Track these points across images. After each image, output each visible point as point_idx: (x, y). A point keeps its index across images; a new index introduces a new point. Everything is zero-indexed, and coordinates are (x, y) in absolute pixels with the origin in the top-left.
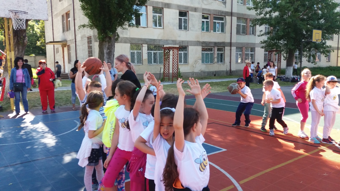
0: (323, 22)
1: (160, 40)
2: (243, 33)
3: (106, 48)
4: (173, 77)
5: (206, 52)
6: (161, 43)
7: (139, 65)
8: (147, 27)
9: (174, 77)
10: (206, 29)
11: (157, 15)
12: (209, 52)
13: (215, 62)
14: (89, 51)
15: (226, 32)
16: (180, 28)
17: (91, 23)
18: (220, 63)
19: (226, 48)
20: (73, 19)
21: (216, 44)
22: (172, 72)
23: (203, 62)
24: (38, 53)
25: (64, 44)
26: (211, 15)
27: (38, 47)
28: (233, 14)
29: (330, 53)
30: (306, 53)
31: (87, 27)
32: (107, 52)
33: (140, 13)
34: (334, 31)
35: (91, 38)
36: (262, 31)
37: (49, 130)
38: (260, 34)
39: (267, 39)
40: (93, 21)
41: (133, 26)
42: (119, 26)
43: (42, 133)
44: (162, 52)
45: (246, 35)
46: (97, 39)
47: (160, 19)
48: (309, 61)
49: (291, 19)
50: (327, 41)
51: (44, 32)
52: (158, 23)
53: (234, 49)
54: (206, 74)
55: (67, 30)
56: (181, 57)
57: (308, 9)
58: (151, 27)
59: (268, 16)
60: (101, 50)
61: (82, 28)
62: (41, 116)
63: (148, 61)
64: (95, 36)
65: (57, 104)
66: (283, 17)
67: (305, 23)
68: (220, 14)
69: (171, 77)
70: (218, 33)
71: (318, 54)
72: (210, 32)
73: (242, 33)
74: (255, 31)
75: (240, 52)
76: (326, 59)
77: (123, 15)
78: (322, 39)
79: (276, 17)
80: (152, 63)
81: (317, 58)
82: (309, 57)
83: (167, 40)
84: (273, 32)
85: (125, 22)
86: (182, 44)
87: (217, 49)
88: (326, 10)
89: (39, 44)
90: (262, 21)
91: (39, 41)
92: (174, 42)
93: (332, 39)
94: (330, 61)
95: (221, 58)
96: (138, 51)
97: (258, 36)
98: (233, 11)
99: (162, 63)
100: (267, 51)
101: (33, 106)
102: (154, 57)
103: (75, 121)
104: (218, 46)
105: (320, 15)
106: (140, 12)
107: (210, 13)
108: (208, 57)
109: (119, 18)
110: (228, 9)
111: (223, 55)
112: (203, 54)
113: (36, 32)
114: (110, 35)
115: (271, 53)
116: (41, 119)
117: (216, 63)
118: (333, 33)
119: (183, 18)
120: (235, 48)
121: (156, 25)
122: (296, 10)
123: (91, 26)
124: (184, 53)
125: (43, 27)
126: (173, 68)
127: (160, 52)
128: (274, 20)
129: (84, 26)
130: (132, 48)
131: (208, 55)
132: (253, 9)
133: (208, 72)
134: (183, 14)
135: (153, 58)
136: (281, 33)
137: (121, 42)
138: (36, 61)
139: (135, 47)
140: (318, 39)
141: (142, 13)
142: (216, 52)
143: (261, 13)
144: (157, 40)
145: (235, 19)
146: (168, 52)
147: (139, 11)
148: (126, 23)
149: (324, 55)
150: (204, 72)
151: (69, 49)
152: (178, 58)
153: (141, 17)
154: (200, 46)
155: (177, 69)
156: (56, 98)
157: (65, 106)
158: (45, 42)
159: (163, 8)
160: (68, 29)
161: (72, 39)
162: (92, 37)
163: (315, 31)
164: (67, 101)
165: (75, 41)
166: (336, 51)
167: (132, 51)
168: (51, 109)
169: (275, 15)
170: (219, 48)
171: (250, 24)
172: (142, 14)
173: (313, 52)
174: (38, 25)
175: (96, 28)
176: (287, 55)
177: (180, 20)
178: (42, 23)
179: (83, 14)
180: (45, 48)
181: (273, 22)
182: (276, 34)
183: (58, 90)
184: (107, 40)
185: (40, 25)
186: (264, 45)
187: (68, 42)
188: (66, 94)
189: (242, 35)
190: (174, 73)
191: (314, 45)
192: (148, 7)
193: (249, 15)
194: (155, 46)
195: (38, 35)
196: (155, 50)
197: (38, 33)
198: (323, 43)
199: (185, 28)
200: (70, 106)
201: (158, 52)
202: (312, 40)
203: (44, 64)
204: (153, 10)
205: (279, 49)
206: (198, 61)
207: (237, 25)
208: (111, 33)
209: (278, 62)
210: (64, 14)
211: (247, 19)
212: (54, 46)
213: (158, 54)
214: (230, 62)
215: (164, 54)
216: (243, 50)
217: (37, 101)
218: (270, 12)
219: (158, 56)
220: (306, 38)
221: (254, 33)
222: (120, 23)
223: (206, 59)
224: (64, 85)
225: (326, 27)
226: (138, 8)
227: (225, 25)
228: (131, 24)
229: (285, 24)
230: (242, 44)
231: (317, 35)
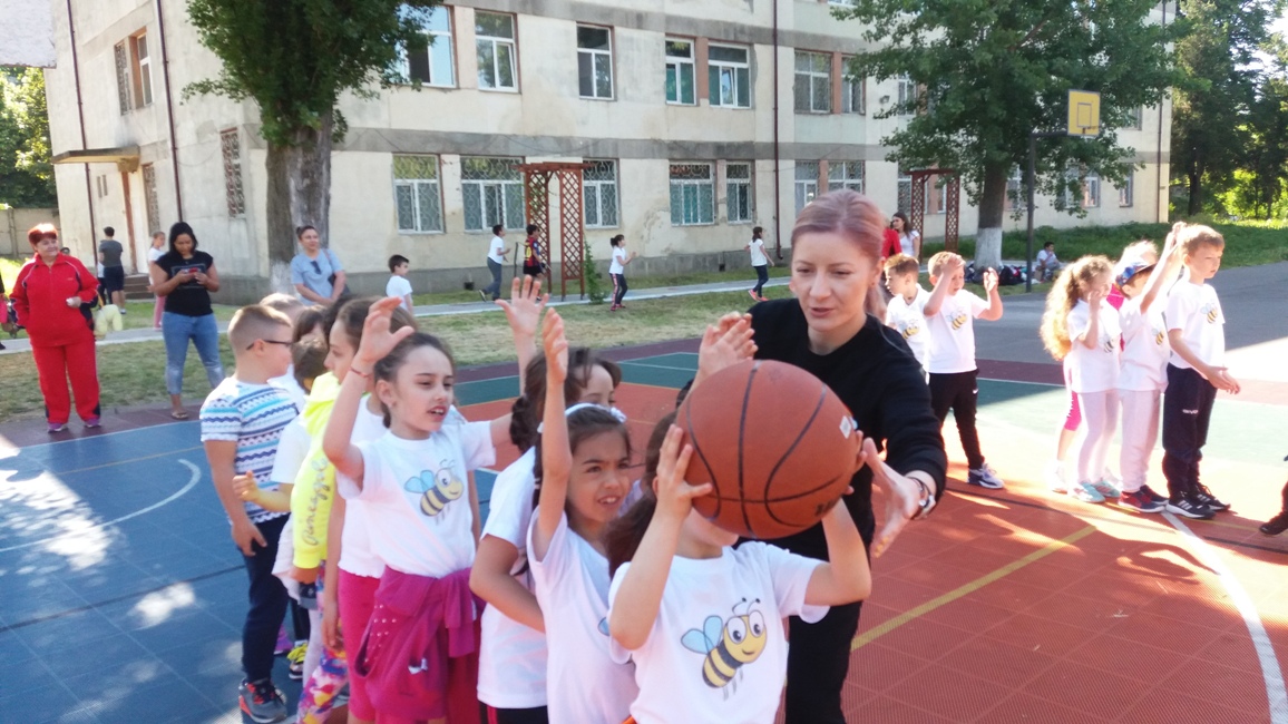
0: (1103, 63)
1: (508, 138)
2: (820, 109)
3: (297, 173)
4: (565, 277)
5: (687, 182)
6: (514, 151)
7: (432, 235)
8: (458, 88)
9: (568, 278)
10: (682, 93)
11: (495, 40)
12: (697, 182)
13: (720, 217)
14: (229, 186)
15: (758, 107)
16: (585, 89)
17: (232, 77)
18: (739, 221)
19: (759, 163)
20: (161, 59)
21: (721, 150)
22: (559, 260)
23: (675, 218)
24: (21, 196)
25: (129, 159)
26: (700, 42)
27: (24, 173)
28: (779, 36)
29: (1131, 175)
30: (1049, 179)
31: (219, 90)
32: (301, 187)
33: (424, 36)
34: (1144, 96)
35: (236, 135)
36: (887, 97)
37: (76, 503)
38: (882, 110)
39: (909, 129)
40: (240, 69)
41: (400, 83)
42: (346, 83)
43: (49, 515)
44: (518, 182)
45: (832, 116)
46: (261, 137)
47: (505, 58)
48: (1060, 207)
49: (990, 51)
50: (1118, 131)
51: (45, 114)
52: (500, 70)
53: (787, 166)
54: (690, 265)
55: (140, 105)
56: (591, 202)
57: (1050, 15)
58: (473, 89)
59: (907, 41)
60: (275, 181)
61: (198, 93)
62: (43, 447)
63: (466, 219)
64: (253, 126)
65: (110, 399)
66: (960, 44)
67: (1042, 65)
68: (732, 38)
69: (556, 279)
70: (729, 108)
71: (1089, 179)
72: (698, 105)
73: (815, 108)
74: (864, 99)
75: (811, 178)
76: (1118, 198)
77: (360, 42)
78: (1100, 127)
79: (938, 48)
80: (481, 228)
81: (1087, 195)
82: (1060, 191)
83: (535, 138)
84: (927, 103)
85: (369, 70)
86: (596, 151)
87: (725, 169)
88: (1112, 20)
89: (26, 163)
90: (888, 63)
91: (24, 150)
92: (565, 144)
93: (1136, 122)
94: (1131, 206)
95: (743, 204)
96: (426, 181)
97: (875, 118)
98: (779, 27)
99: (521, 226)
100: (907, 173)
101: (9, 409)
102: (487, 202)
103: (182, 461)
104: (730, 157)
105: (1093, 39)
106: (424, 32)
107: (693, 34)
108: (695, 200)
109: (344, 53)
110: (761, 19)
111: (749, 191)
112: (673, 189)
113: (11, 113)
114: (312, 118)
115: (923, 181)
116: (46, 462)
117: (723, 220)
118: (1140, 102)
119: (593, 52)
120: (792, 163)
121: (491, 82)
122: (1008, 21)
123: (232, 89)
124: (603, 185)
125: (39, 93)
126: (563, 245)
127: (510, 182)
128: (928, 56)
129: (205, 88)
130: (400, 171)
131: (695, 193)
132: (853, 15)
133: (696, 256)
134: (592, 36)
135: (484, 209)
136: (954, 107)
137: (355, 147)
138: (15, 228)
139: (414, 167)
140: (1086, 124)
141: (433, 33)
142: (724, 181)
143: (881, 32)
144: (497, 135)
145: (787, 54)
146: (543, 181)
147: (419, 27)
148: (372, 73)
149: (1113, 183)
150: (683, 258)
151: (149, 181)
152: (580, 204)
153: (430, 48)
154: (661, 158)
155: (581, 246)
156: (102, 376)
157: (138, 406)
158: (49, 153)
159: (515, 15)
160: (143, 100)
161: (161, 139)
162: (241, 131)
163: (1075, 97)
164: (150, 383)
165: (175, 149)
166: (1151, 167)
167: (399, 182)
168: (84, 418)
169: (934, 39)
170: (734, 163)
171: (843, 72)
172: (432, 38)
173: (1071, 174)
174: (17, 84)
175: (252, 93)
176: (979, 187)
177: (584, 60)
178: (35, 78)
179: (199, 42)
180: (53, 179)
181: (925, 66)
182: (937, 109)
183: (111, 342)
184: (298, 141)
185: (26, 86)
186: (896, 149)
187: (143, 153)
188: (146, 356)
189: (814, 114)
190: (569, 264)
191: (1075, 146)
192: (458, 10)
193: (838, 41)
194: (492, 162)
195: (21, 126)
196: (494, 177)
197: (19, 120)
198: (1105, 139)
199: (605, 91)
200: (160, 402)
201: (504, 182)
202: (1067, 128)
203: (50, 240)
204: (478, 22)
205: (951, 166)
206: (658, 214)
207: (797, 78)
208: (316, 114)
209: (947, 213)
210: (123, 41)
211: (832, 53)
212: (87, 170)
213: (503, 191)
214: (777, 218)
215: (528, 189)
216: (822, 171)
217: (25, 389)
218: (916, 26)
219: (504, 198)
220: (1046, 123)
221: (858, 107)
222: (347, 73)
223: (689, 206)
224: (134, 321)
225: (1114, 79)
226: (417, 14)
227: (754, 79)
228: (389, 76)
229: (972, 72)
230: (815, 147)
231: (1083, 110)
